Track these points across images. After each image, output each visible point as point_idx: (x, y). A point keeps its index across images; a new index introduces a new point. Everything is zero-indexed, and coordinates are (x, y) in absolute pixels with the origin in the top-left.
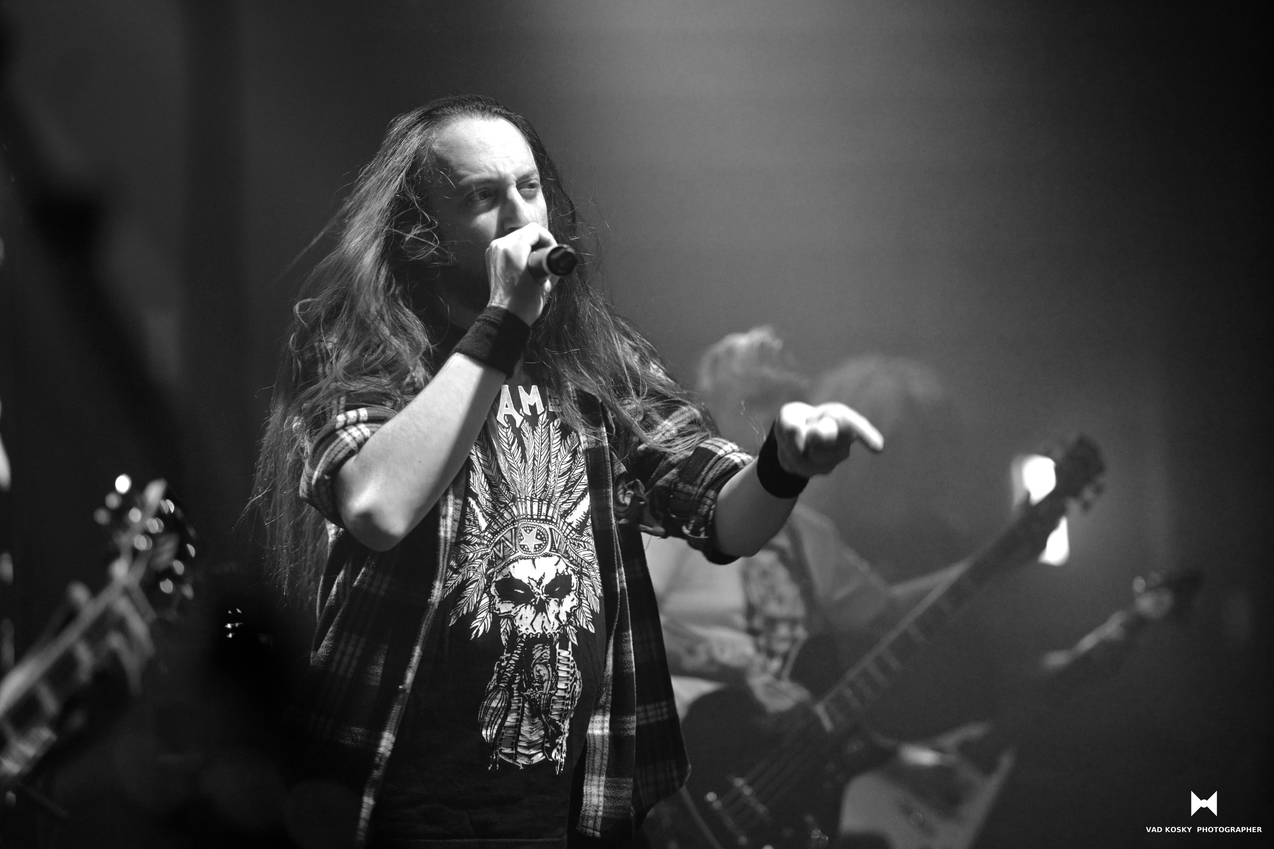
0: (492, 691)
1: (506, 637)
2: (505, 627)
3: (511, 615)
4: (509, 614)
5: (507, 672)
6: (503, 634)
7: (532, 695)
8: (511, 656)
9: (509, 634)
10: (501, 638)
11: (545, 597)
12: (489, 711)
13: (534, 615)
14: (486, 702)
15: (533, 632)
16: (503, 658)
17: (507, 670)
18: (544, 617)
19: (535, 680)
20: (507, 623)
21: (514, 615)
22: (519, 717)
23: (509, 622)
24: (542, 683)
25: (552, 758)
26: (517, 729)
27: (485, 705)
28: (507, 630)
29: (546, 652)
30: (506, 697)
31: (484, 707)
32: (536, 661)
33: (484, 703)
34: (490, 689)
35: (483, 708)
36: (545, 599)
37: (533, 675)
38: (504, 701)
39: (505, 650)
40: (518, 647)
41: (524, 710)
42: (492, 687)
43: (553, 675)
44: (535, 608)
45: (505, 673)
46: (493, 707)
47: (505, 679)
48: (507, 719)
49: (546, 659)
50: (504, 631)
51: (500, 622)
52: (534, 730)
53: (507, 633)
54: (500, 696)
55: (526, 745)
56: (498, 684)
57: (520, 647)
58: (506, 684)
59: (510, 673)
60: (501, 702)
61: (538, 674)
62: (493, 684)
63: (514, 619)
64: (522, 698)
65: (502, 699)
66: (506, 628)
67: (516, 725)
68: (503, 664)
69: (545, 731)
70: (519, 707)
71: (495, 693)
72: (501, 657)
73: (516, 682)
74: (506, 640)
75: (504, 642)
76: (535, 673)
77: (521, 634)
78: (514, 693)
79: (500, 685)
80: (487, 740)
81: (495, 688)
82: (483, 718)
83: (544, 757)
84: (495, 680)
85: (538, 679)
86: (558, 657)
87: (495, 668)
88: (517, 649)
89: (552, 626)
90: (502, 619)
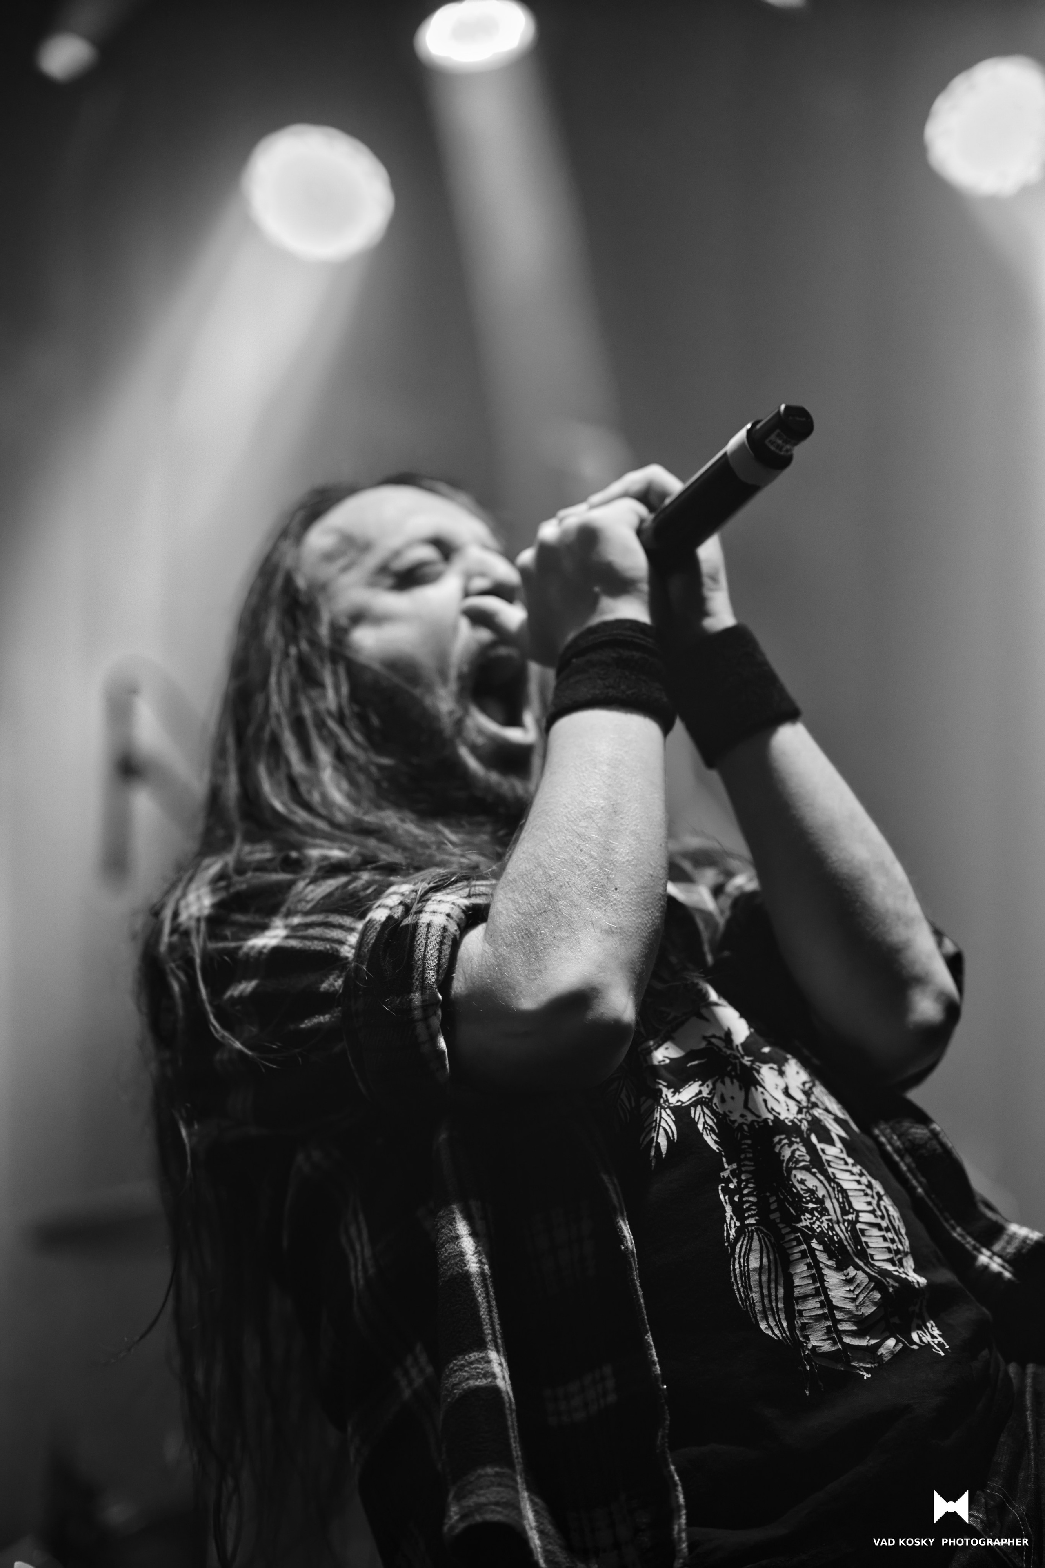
0: (737, 1240)
1: (715, 1138)
2: (702, 1120)
3: (703, 1097)
4: (700, 1096)
5: (748, 1195)
6: (705, 1133)
7: (815, 1226)
8: (739, 1166)
9: (717, 1131)
10: (705, 1142)
11: (748, 1061)
12: (752, 1279)
13: (743, 1093)
14: (737, 1266)
15: (755, 1118)
16: (725, 1174)
17: (745, 1192)
18: (762, 1093)
19: (805, 1198)
20: (704, 1113)
21: (709, 1096)
22: (814, 1271)
23: (706, 1110)
24: (821, 1201)
25: (916, 1344)
26: (823, 1298)
27: (737, 1271)
28: (708, 1125)
29: (798, 1149)
30: (769, 1240)
31: (738, 1275)
32: (788, 1163)
33: (734, 1269)
34: (731, 1237)
35: (738, 1279)
36: (751, 1065)
37: (796, 1188)
38: (770, 1249)
39: (724, 1159)
40: (743, 1147)
41: (816, 1256)
42: (733, 1232)
43: (833, 1188)
44: (738, 1081)
45: (744, 1199)
46: (755, 1269)
47: (748, 1209)
48: (794, 1283)
49: (803, 1161)
50: (704, 1128)
51: (690, 1114)
52: (857, 1292)
53: (712, 1130)
54: (758, 1243)
55: (855, 1328)
56: (742, 1222)
57: (746, 1146)
58: (757, 1218)
59: (753, 1196)
60: (765, 1255)
61: (804, 1187)
62: (733, 1226)
63: (712, 1103)
64: (799, 1234)
65: (764, 1248)
66: (705, 1122)
67: (817, 1289)
68: (732, 1186)
69: (880, 1292)
70: (803, 1252)
71: (745, 1242)
72: (722, 1174)
73: (773, 1207)
74: (716, 1142)
75: (715, 1147)
76: (799, 1187)
77: (736, 1125)
78: (780, 1229)
79: (747, 1222)
80: (776, 1335)
81: (740, 1231)
82: (747, 1296)
83: (901, 1345)
84: (732, 1218)
85: (809, 1196)
86: (824, 1157)
87: (722, 1197)
88: (744, 1151)
89: (786, 1108)
90: (693, 1110)
